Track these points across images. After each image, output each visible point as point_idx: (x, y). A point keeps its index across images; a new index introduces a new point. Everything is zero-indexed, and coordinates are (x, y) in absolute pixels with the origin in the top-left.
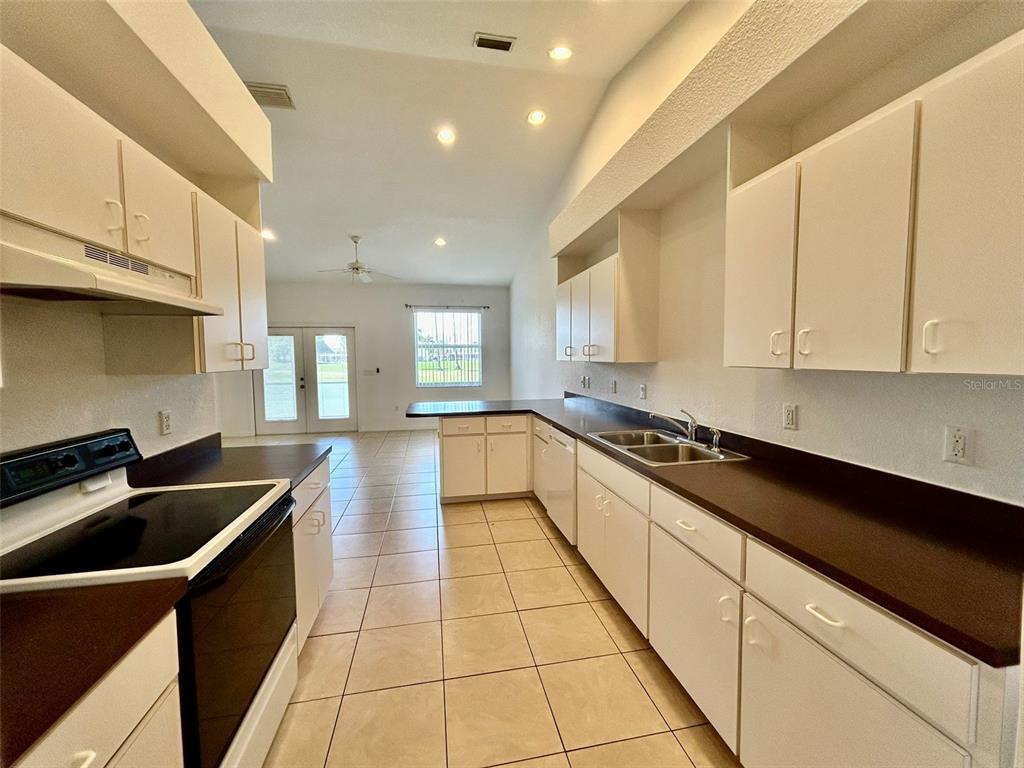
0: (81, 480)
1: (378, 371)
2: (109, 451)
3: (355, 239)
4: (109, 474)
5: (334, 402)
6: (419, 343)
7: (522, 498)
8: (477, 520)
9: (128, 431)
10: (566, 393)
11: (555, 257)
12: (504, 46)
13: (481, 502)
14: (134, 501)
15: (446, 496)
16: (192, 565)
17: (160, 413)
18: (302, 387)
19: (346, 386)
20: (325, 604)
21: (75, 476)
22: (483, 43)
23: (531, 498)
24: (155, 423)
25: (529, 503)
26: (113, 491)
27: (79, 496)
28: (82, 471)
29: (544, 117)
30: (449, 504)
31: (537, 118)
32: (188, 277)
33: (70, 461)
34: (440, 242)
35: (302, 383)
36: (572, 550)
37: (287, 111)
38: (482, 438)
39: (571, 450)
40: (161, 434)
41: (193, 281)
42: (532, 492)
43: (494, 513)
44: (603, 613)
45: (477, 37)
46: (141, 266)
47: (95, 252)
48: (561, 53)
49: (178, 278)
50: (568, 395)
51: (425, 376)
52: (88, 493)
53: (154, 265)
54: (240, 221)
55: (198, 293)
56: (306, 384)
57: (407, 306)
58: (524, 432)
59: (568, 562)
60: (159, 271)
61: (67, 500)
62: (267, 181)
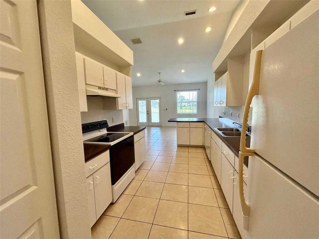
0: (99, 129)
1: (167, 109)
2: (103, 124)
3: (159, 73)
4: (104, 129)
5: (155, 118)
6: (178, 101)
7: (200, 147)
8: (186, 151)
9: (106, 121)
10: (219, 116)
11: (214, 73)
12: (194, 13)
13: (188, 147)
14: (108, 134)
15: (178, 144)
16: (112, 143)
17: (112, 118)
18: (148, 114)
19: (159, 114)
20: (143, 163)
21: (98, 128)
22: (187, 14)
23: (203, 147)
24: (111, 119)
25: (203, 149)
26: (104, 132)
27: (99, 132)
28: (99, 127)
29: (211, 29)
30: (180, 146)
31: (208, 30)
32: (115, 90)
33: (97, 125)
34: (183, 71)
35: (148, 113)
36: (210, 162)
37: (141, 44)
38: (189, 128)
39: (210, 132)
40: (113, 122)
41: (116, 91)
42: (204, 146)
43: (191, 150)
44: (212, 178)
45: (185, 13)
46: (107, 89)
47: (100, 88)
48: (212, 9)
49: (113, 91)
50: (220, 117)
51: (179, 111)
52: (100, 132)
53: (109, 89)
54: (126, 76)
55: (117, 94)
56: (149, 113)
57: (175, 91)
58: (202, 128)
59: (208, 165)
60: (110, 90)
61: (97, 132)
62: (132, 65)
